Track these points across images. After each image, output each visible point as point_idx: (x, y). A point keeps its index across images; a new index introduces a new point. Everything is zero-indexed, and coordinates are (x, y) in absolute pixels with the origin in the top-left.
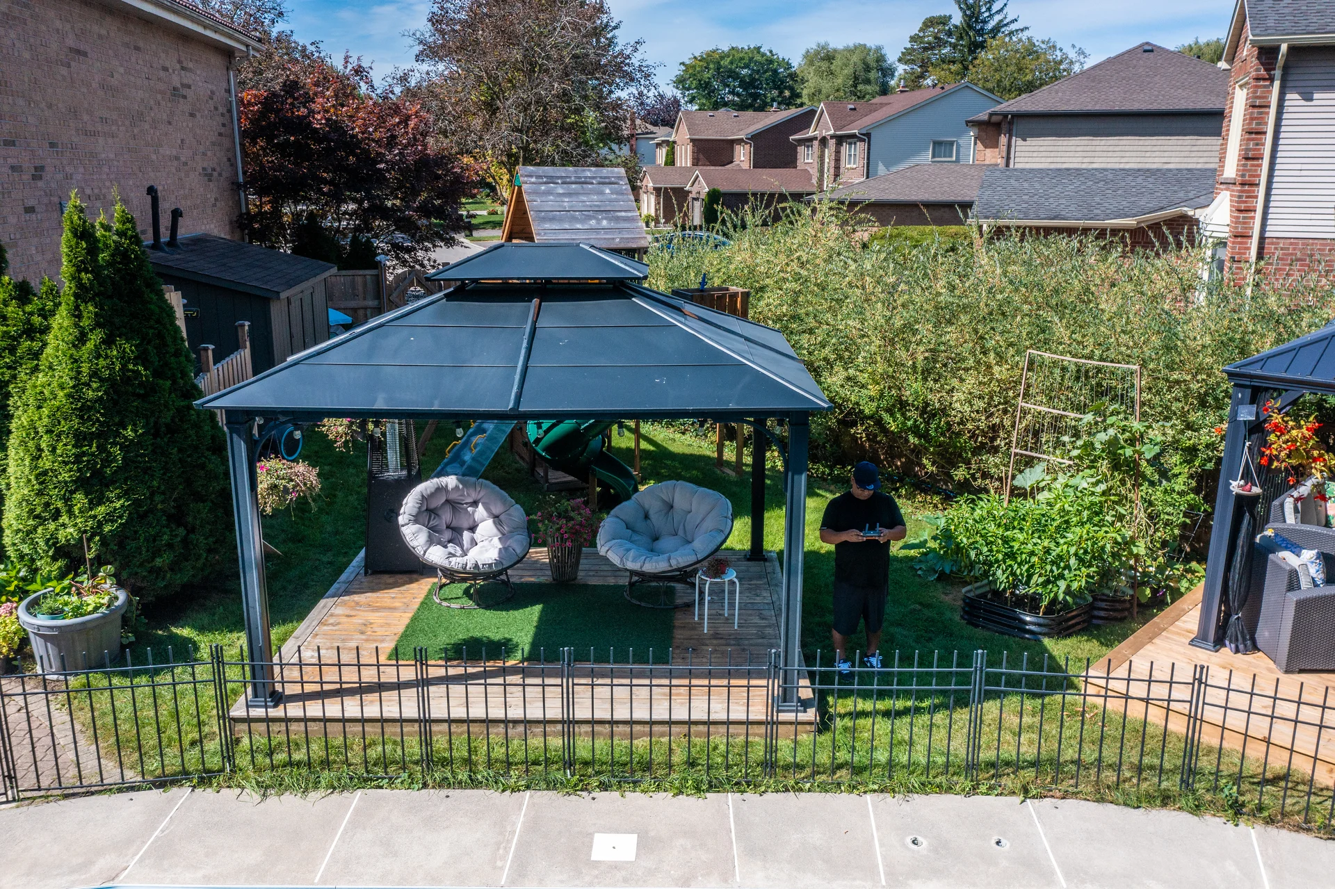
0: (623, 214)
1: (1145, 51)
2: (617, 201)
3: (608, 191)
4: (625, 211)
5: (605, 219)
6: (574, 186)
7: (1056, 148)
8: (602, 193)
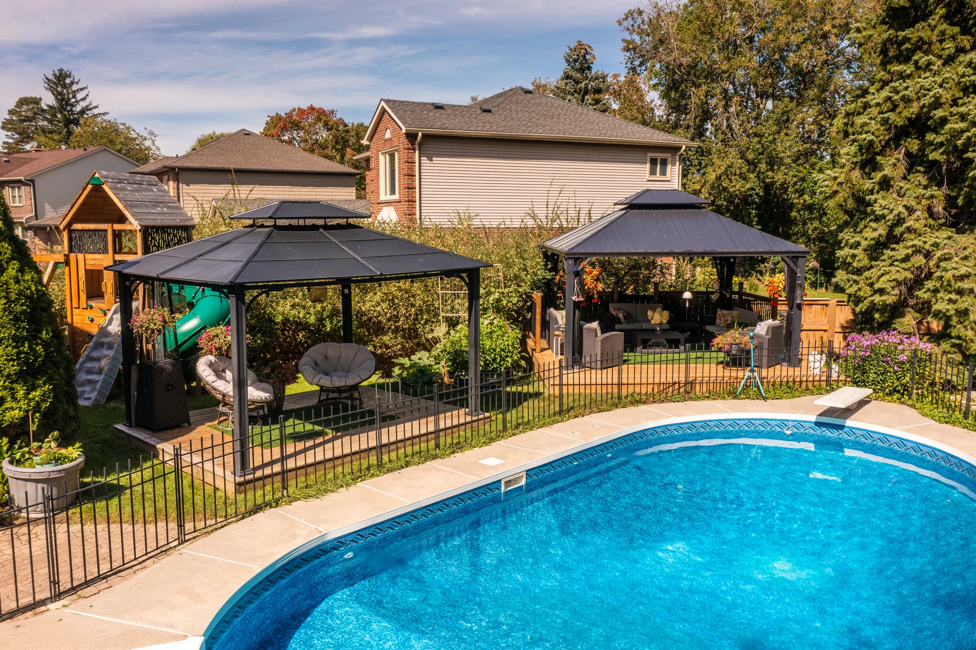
1: (246, 134)
2: (163, 196)
5: (163, 207)
7: (209, 191)
8: (153, 191)
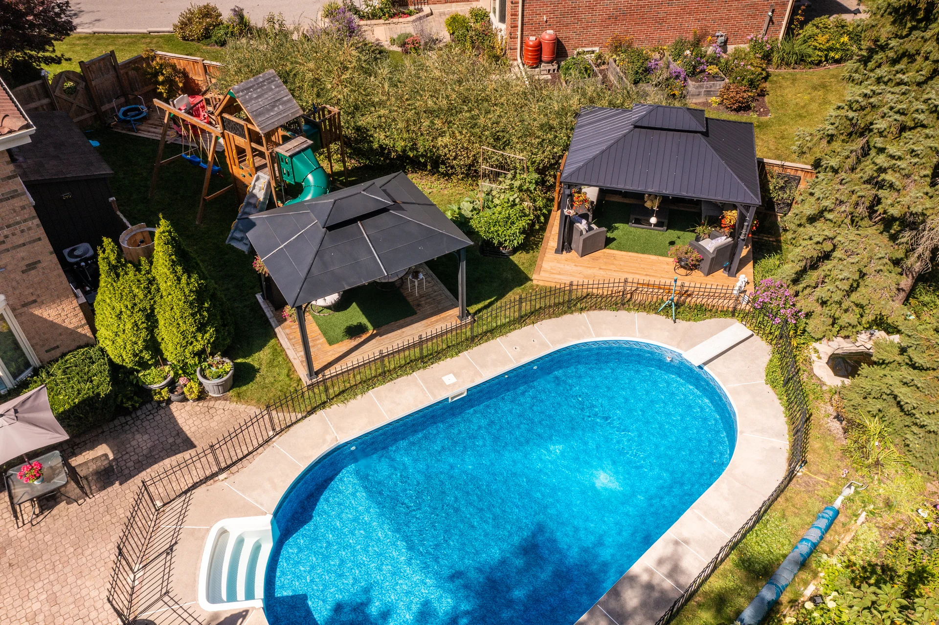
0: (285, 99)
2: (279, 91)
3: (273, 87)
4: (286, 96)
5: (280, 104)
6: (259, 90)
8: (272, 90)
